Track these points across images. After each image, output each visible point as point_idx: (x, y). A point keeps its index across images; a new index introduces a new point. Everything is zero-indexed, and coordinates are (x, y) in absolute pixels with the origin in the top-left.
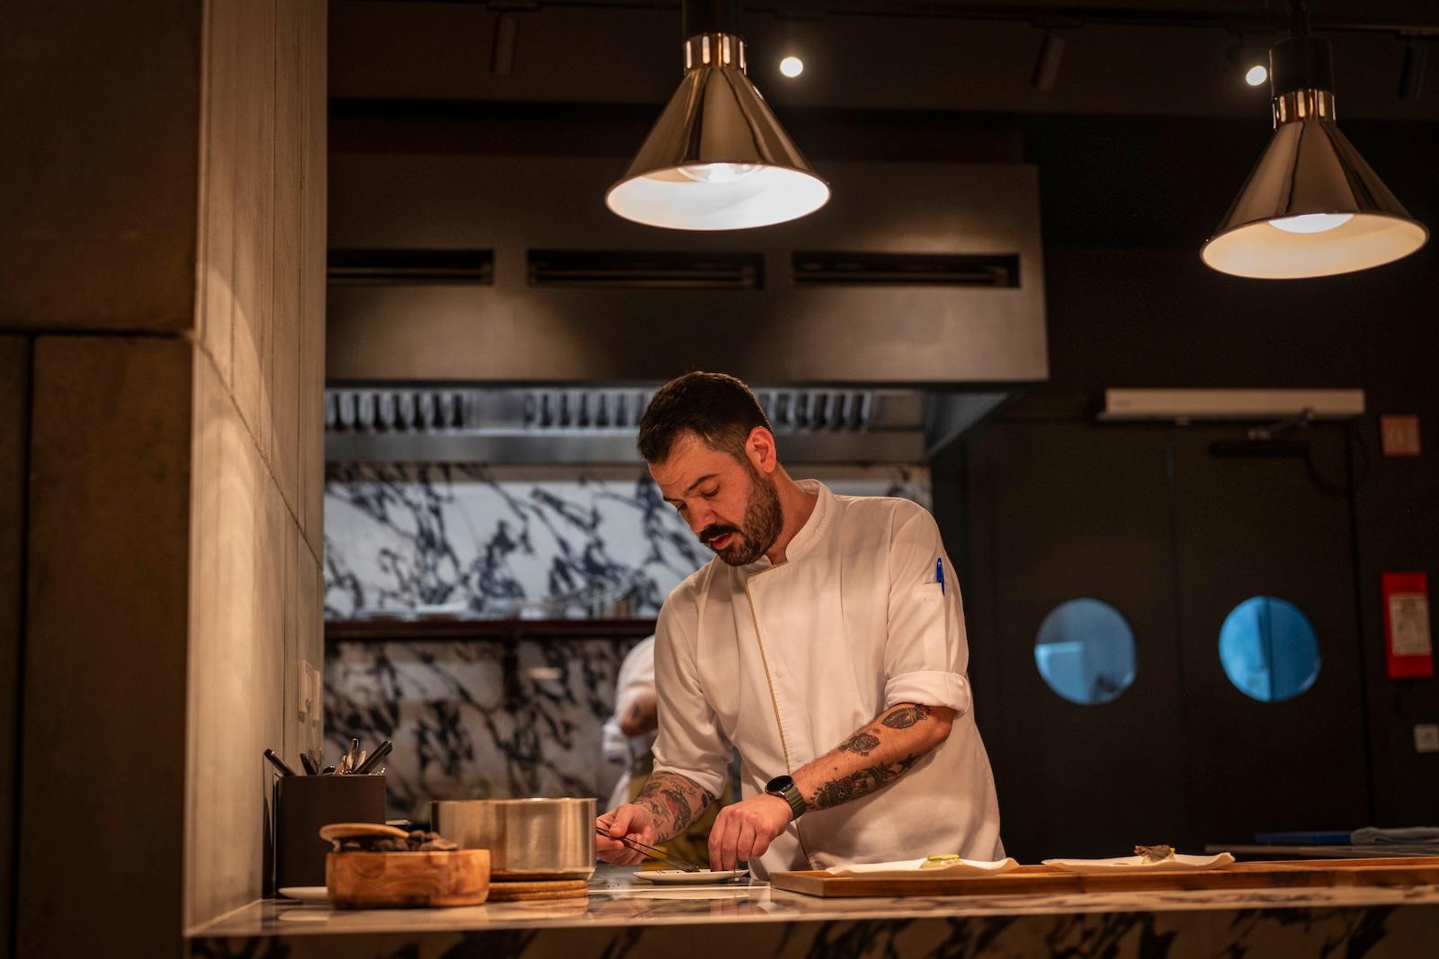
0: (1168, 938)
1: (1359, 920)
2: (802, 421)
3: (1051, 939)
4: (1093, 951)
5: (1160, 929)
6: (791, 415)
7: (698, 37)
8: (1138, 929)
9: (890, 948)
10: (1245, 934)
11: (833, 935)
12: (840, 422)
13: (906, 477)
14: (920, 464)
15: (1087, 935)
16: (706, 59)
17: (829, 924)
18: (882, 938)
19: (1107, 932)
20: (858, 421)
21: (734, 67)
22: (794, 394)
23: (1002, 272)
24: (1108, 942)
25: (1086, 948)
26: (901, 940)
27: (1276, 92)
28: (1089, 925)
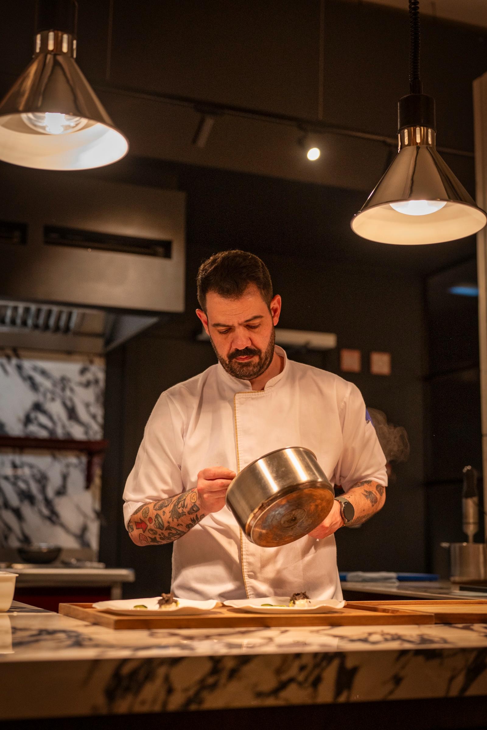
0: (355, 670)
1: (472, 656)
2: (36, 326)
3: (279, 671)
4: (306, 679)
5: (350, 664)
6: (30, 322)
7: (45, 32)
8: (335, 663)
9: (167, 679)
10: (403, 667)
11: (126, 670)
12: (57, 328)
13: (91, 362)
14: (100, 355)
15: (302, 668)
16: (51, 47)
17: (124, 661)
18: (162, 671)
19: (317, 666)
20: (67, 329)
21: (69, 55)
22: (33, 307)
23: (160, 250)
24: (316, 673)
25: (301, 678)
26: (176, 674)
27: (401, 126)
28: (304, 661)
